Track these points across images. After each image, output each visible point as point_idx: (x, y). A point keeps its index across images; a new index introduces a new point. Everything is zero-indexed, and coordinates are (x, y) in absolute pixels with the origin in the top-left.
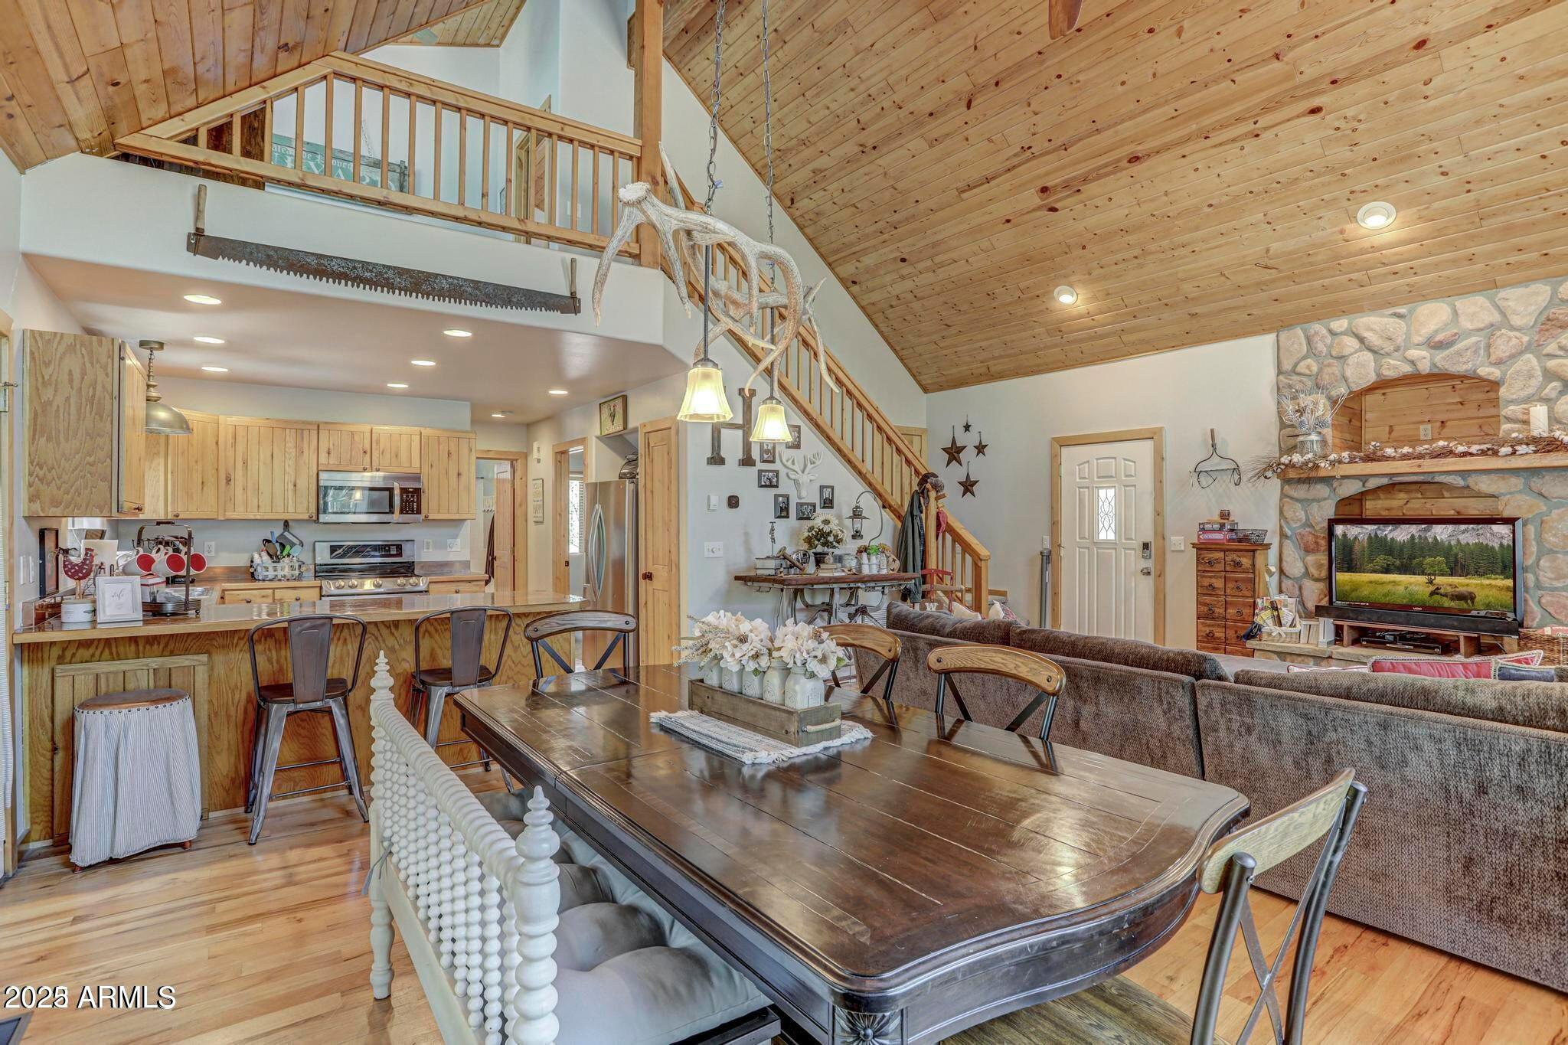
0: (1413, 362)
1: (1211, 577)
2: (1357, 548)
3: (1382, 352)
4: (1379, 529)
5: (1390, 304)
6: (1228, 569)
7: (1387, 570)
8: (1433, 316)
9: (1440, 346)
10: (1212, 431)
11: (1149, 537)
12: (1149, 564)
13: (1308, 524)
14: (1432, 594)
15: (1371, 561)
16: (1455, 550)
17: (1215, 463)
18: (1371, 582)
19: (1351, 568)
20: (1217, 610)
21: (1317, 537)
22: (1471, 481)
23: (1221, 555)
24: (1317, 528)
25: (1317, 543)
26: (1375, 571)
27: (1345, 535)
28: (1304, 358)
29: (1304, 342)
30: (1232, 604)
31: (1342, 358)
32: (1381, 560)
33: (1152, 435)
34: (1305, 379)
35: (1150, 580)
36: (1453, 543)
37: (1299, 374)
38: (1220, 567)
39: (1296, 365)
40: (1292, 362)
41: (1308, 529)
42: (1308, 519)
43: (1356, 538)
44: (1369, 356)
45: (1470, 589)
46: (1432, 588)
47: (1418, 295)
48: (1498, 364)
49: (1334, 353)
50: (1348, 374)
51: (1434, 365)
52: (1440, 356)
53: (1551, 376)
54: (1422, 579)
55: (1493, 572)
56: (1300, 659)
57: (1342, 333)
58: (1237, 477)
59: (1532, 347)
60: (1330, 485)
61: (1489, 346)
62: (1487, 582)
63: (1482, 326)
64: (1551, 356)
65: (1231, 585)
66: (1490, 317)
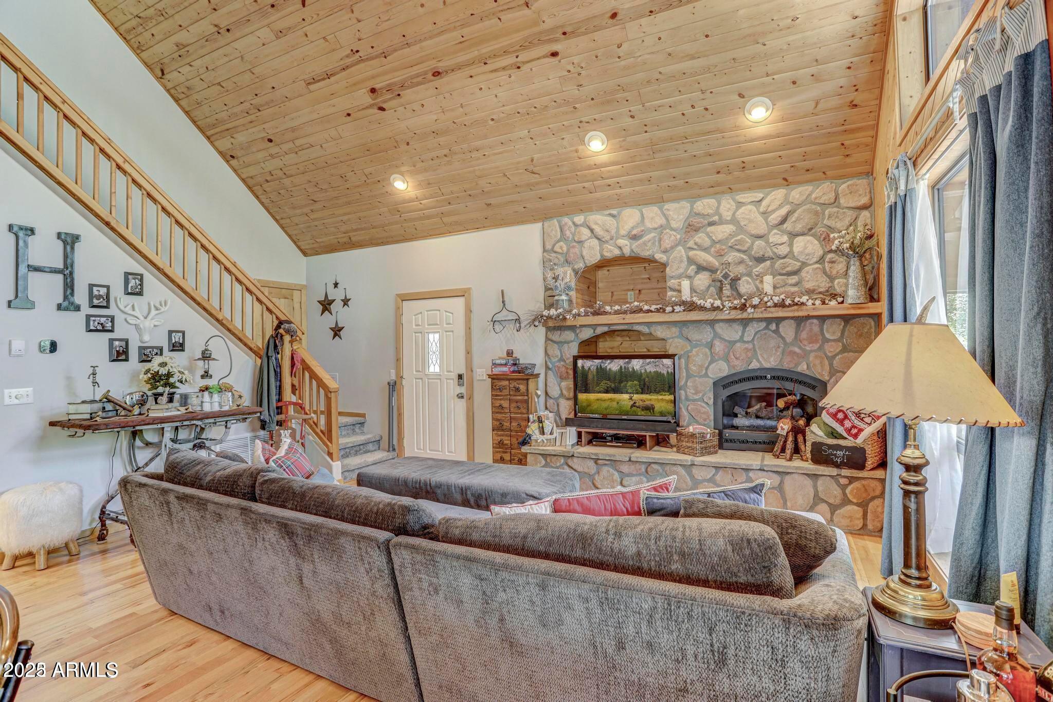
0: (620, 248)
1: (501, 400)
2: (590, 376)
3: (603, 240)
4: (602, 362)
5: (607, 208)
6: (511, 393)
7: (607, 392)
8: (630, 217)
9: (635, 238)
10: (502, 292)
11: (462, 370)
12: (463, 390)
13: (562, 359)
14: (633, 406)
15: (598, 385)
16: (644, 376)
17: (504, 315)
18: (598, 400)
19: (587, 391)
20: (505, 424)
21: (567, 368)
22: (653, 329)
23: (506, 383)
24: (567, 362)
25: (567, 372)
26: (600, 392)
27: (583, 367)
28: (558, 241)
29: (559, 230)
30: (515, 419)
31: (580, 242)
32: (604, 384)
33: (462, 293)
34: (559, 256)
35: (463, 401)
36: (643, 371)
37: (555, 252)
38: (506, 392)
39: (554, 245)
40: (552, 243)
41: (562, 363)
42: (562, 356)
43: (589, 369)
44: (595, 242)
45: (652, 403)
46: (632, 403)
47: (623, 202)
48: (665, 252)
49: (576, 239)
50: (584, 253)
51: (632, 251)
52: (635, 244)
53: (691, 261)
54: (626, 396)
55: (664, 391)
56: (555, 458)
57: (581, 225)
58: (518, 325)
59: (682, 242)
60: (574, 331)
61: (660, 240)
62: (660, 397)
63: (656, 226)
64: (691, 249)
65: (514, 405)
66: (661, 221)
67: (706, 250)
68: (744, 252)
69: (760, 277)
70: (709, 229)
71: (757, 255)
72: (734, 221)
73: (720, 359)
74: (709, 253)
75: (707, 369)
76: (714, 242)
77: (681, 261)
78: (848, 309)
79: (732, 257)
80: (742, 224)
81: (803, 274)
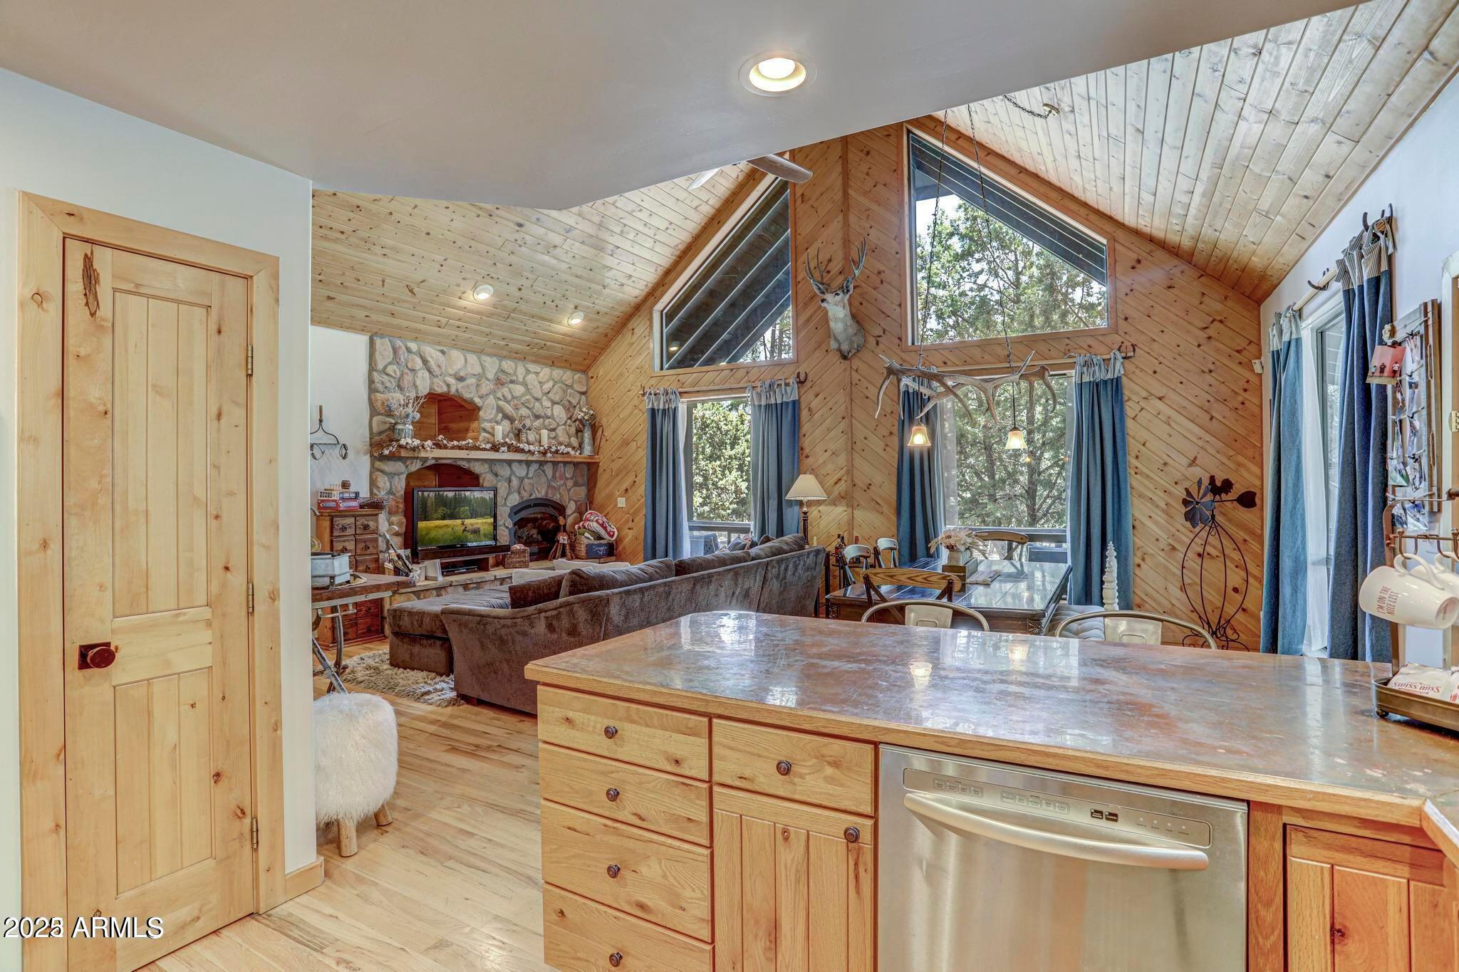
0: (448, 386)
1: (344, 541)
3: (434, 374)
5: (439, 343)
6: (357, 532)
7: (443, 518)
8: (457, 362)
9: (461, 379)
10: (321, 408)
13: (390, 492)
14: (464, 530)
15: (436, 512)
17: (320, 438)
19: (426, 519)
21: (397, 502)
23: (352, 520)
24: (398, 495)
25: (398, 507)
26: (438, 519)
27: (422, 496)
28: (390, 363)
29: (391, 351)
30: (362, 562)
31: (412, 370)
34: (392, 380)
37: (387, 374)
38: (350, 531)
39: (386, 367)
40: (384, 364)
41: (391, 495)
42: (391, 488)
44: (427, 374)
45: (479, 526)
46: (464, 528)
47: (455, 344)
48: (481, 397)
49: (409, 366)
50: (418, 383)
51: (457, 390)
52: (460, 385)
53: (500, 409)
54: (459, 521)
55: (487, 515)
56: (429, 592)
57: (414, 353)
58: (344, 451)
59: (493, 392)
60: (404, 463)
61: (478, 386)
62: (484, 521)
63: (476, 373)
64: (499, 399)
65: (361, 546)
66: (478, 370)
67: (508, 402)
68: (530, 409)
69: (538, 430)
70: (510, 385)
71: (537, 414)
72: (525, 384)
73: (515, 491)
74: (509, 405)
75: (505, 500)
76: (513, 397)
77: (493, 408)
78: (585, 458)
79: (524, 411)
80: (529, 387)
81: (557, 431)
